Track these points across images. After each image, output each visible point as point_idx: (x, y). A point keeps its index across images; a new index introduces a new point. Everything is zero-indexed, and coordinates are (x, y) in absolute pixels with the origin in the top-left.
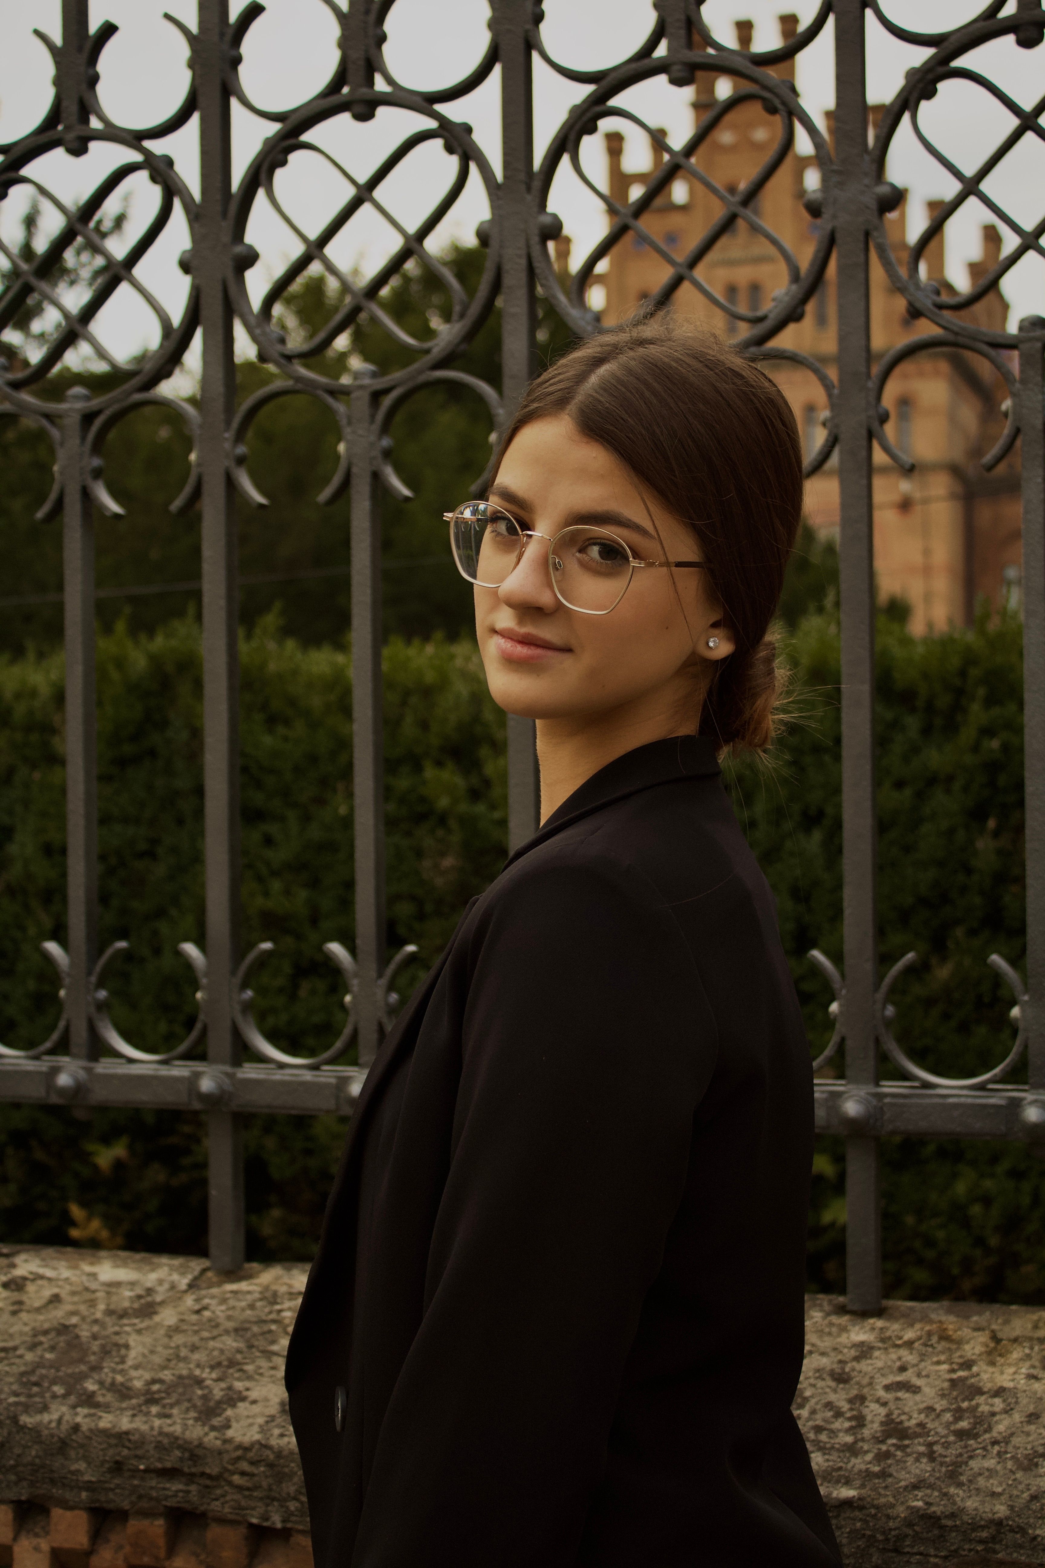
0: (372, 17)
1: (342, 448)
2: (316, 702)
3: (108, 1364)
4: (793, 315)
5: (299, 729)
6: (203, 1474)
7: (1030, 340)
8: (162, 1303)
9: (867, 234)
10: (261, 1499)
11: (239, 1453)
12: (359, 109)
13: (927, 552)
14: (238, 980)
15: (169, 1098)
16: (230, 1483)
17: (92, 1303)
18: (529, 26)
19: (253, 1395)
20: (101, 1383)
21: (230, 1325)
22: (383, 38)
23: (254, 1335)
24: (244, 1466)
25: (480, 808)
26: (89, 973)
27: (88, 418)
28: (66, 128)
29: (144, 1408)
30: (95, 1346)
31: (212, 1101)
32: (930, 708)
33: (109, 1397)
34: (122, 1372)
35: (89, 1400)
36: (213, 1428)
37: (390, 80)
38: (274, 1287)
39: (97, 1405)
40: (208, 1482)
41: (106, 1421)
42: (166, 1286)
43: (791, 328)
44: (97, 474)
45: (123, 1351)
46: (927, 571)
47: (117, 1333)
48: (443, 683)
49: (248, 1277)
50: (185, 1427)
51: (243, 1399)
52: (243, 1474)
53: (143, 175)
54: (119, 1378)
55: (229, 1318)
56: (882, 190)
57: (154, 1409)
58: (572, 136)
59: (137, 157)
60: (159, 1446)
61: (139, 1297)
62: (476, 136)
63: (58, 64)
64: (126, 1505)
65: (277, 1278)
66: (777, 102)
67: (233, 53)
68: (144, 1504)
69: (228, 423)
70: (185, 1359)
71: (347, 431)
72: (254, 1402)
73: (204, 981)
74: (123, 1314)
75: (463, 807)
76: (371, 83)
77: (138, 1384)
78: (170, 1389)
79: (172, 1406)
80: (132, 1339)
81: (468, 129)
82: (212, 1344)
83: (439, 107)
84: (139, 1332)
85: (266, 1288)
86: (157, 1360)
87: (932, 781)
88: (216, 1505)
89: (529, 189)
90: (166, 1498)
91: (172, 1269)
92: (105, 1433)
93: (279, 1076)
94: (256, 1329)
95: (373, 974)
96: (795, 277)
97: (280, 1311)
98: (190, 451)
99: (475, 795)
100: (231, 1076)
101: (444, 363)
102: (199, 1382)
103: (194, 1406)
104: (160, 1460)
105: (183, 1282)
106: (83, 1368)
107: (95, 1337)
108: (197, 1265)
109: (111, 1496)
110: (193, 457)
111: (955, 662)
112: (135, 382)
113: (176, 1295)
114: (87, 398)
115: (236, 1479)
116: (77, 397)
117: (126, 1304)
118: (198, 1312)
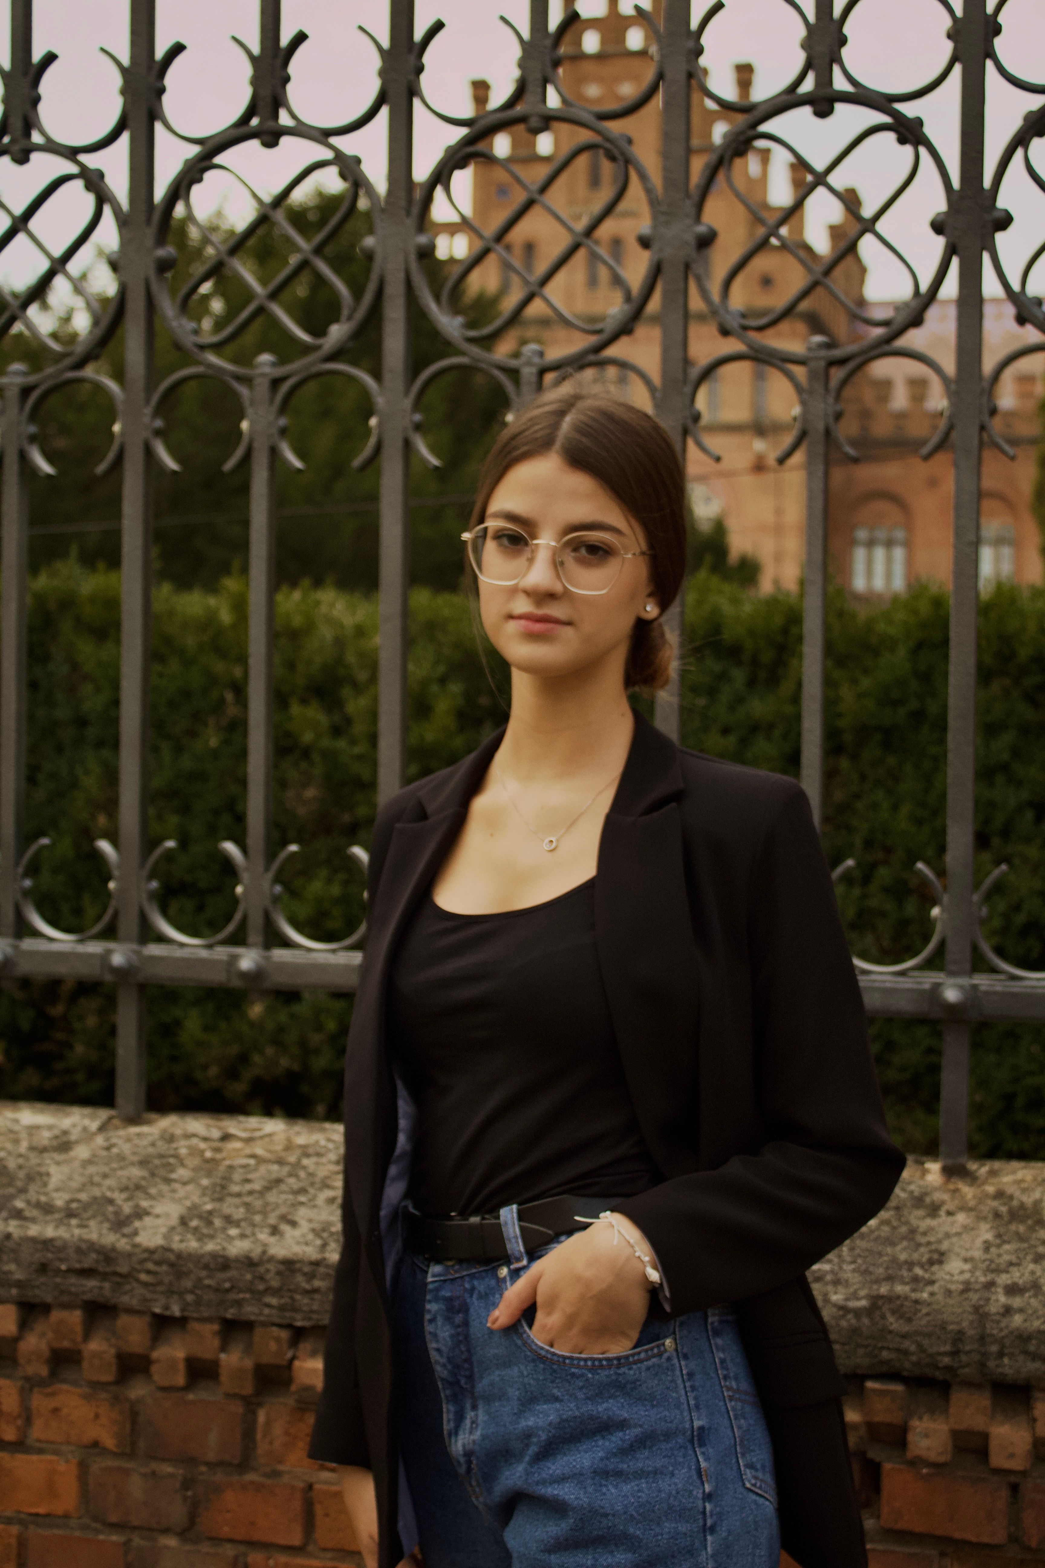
0: (279, 61)
1: (245, 425)
2: (190, 641)
3: (33, 1189)
4: (625, 329)
5: (174, 665)
6: (115, 1273)
7: (818, 359)
8: (77, 1142)
9: (687, 267)
10: (162, 1293)
11: (145, 1255)
12: (268, 139)
13: (779, 511)
14: (145, 872)
15: (85, 971)
16: (137, 1280)
17: (16, 1142)
18: (412, 77)
19: (158, 1210)
20: (28, 1202)
21: (135, 1159)
22: (287, 79)
23: (156, 1167)
24: (150, 1266)
25: (341, 744)
26: (17, 864)
27: (26, 391)
28: (12, 141)
29: (66, 1221)
30: (21, 1174)
31: (123, 974)
32: (755, 662)
33: (35, 1213)
34: (46, 1194)
35: (18, 1215)
36: (124, 1235)
37: (293, 116)
38: (171, 1130)
39: (25, 1219)
40: (118, 1279)
41: (33, 1231)
42: (79, 1128)
43: (624, 341)
44: (33, 439)
45: (45, 1178)
46: (778, 530)
47: (39, 1165)
48: (310, 627)
49: (148, 1122)
50: (101, 1235)
51: (148, 1214)
52: (149, 1272)
53: (78, 185)
54: (43, 1199)
55: (134, 1153)
56: (701, 229)
57: (74, 1222)
58: (446, 172)
59: (74, 169)
60: (79, 1251)
61: (56, 1137)
62: (364, 167)
63: (6, 85)
64: (49, 1299)
65: (174, 1125)
66: (616, 152)
67: (159, 85)
68: (65, 1298)
69: (148, 400)
70: (98, 1185)
71: (250, 411)
72: (158, 1216)
73: (116, 873)
74: (43, 1150)
75: (326, 742)
76: (276, 116)
77: (59, 1203)
78: (86, 1206)
79: (88, 1219)
80: (53, 1169)
81: (358, 161)
82: (120, 1173)
83: (333, 140)
84: (58, 1163)
85: (164, 1131)
86: (74, 1184)
87: (755, 728)
88: (125, 1299)
89: (408, 214)
90: (84, 1293)
91: (83, 1116)
92: (33, 1240)
93: (178, 953)
94: (157, 1162)
95: (261, 869)
96: (628, 298)
97: (176, 1149)
98: (113, 422)
99: (337, 731)
100: (138, 953)
101: (333, 357)
102: (111, 1201)
103: (108, 1220)
104: (79, 1261)
105: (94, 1126)
106: (11, 1190)
107: (20, 1167)
108: (104, 1114)
109: (37, 1292)
110: (117, 428)
111: (778, 621)
112: (68, 362)
113: (87, 1136)
114: (25, 374)
115: (143, 1277)
116: (17, 373)
117: (46, 1142)
118: (108, 1149)
